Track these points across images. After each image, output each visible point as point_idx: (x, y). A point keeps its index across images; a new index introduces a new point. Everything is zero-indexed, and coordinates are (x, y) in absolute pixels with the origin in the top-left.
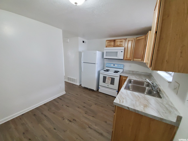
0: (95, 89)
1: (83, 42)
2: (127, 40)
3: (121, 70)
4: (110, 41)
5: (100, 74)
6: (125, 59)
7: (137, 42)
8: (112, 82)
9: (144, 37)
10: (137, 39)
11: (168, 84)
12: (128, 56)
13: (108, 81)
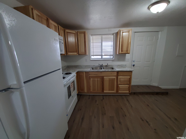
10: (67, 31)
13: (72, 90)
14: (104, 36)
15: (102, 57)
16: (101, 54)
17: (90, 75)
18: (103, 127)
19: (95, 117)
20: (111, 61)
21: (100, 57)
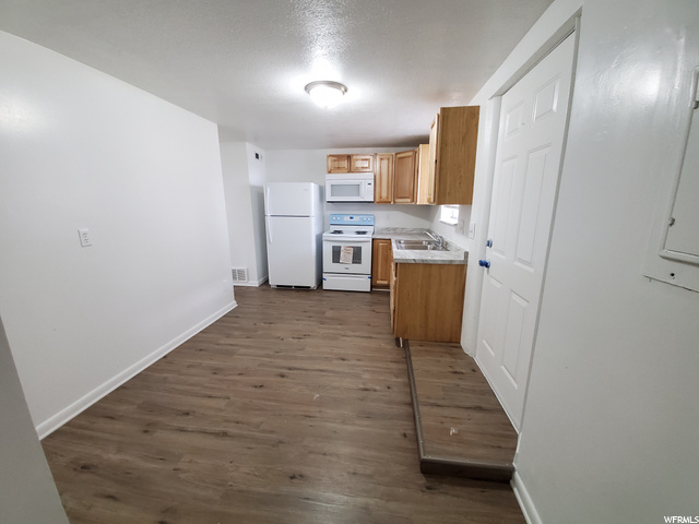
0: (312, 283)
1: (257, 156)
2: (378, 157)
3: (370, 229)
4: (339, 157)
5: (324, 244)
6: (377, 200)
7: (398, 162)
8: (357, 258)
9: (411, 154)
10: (399, 156)
11: (454, 228)
12: (384, 195)
13: (346, 256)
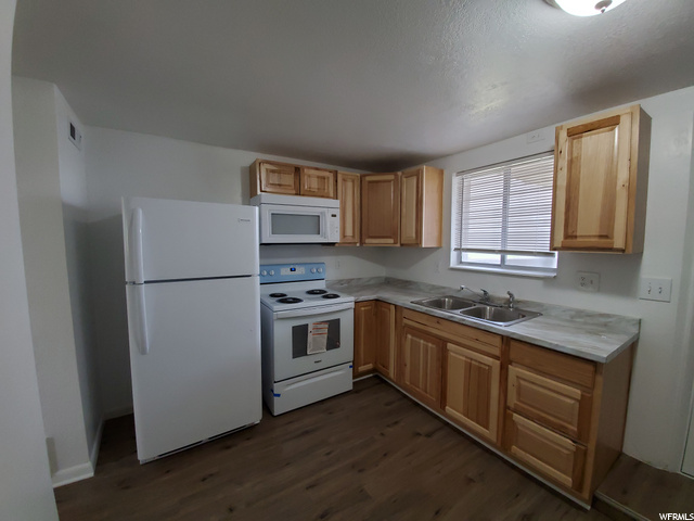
1: (73, 131)
2: (339, 176)
4: (280, 167)
9: (391, 178)
10: (368, 179)
13: (317, 340)
14: (516, 168)
15: (503, 259)
16: (499, 248)
17: (405, 321)
18: (310, 487)
19: (328, 454)
20: (540, 282)
21: (496, 258)
